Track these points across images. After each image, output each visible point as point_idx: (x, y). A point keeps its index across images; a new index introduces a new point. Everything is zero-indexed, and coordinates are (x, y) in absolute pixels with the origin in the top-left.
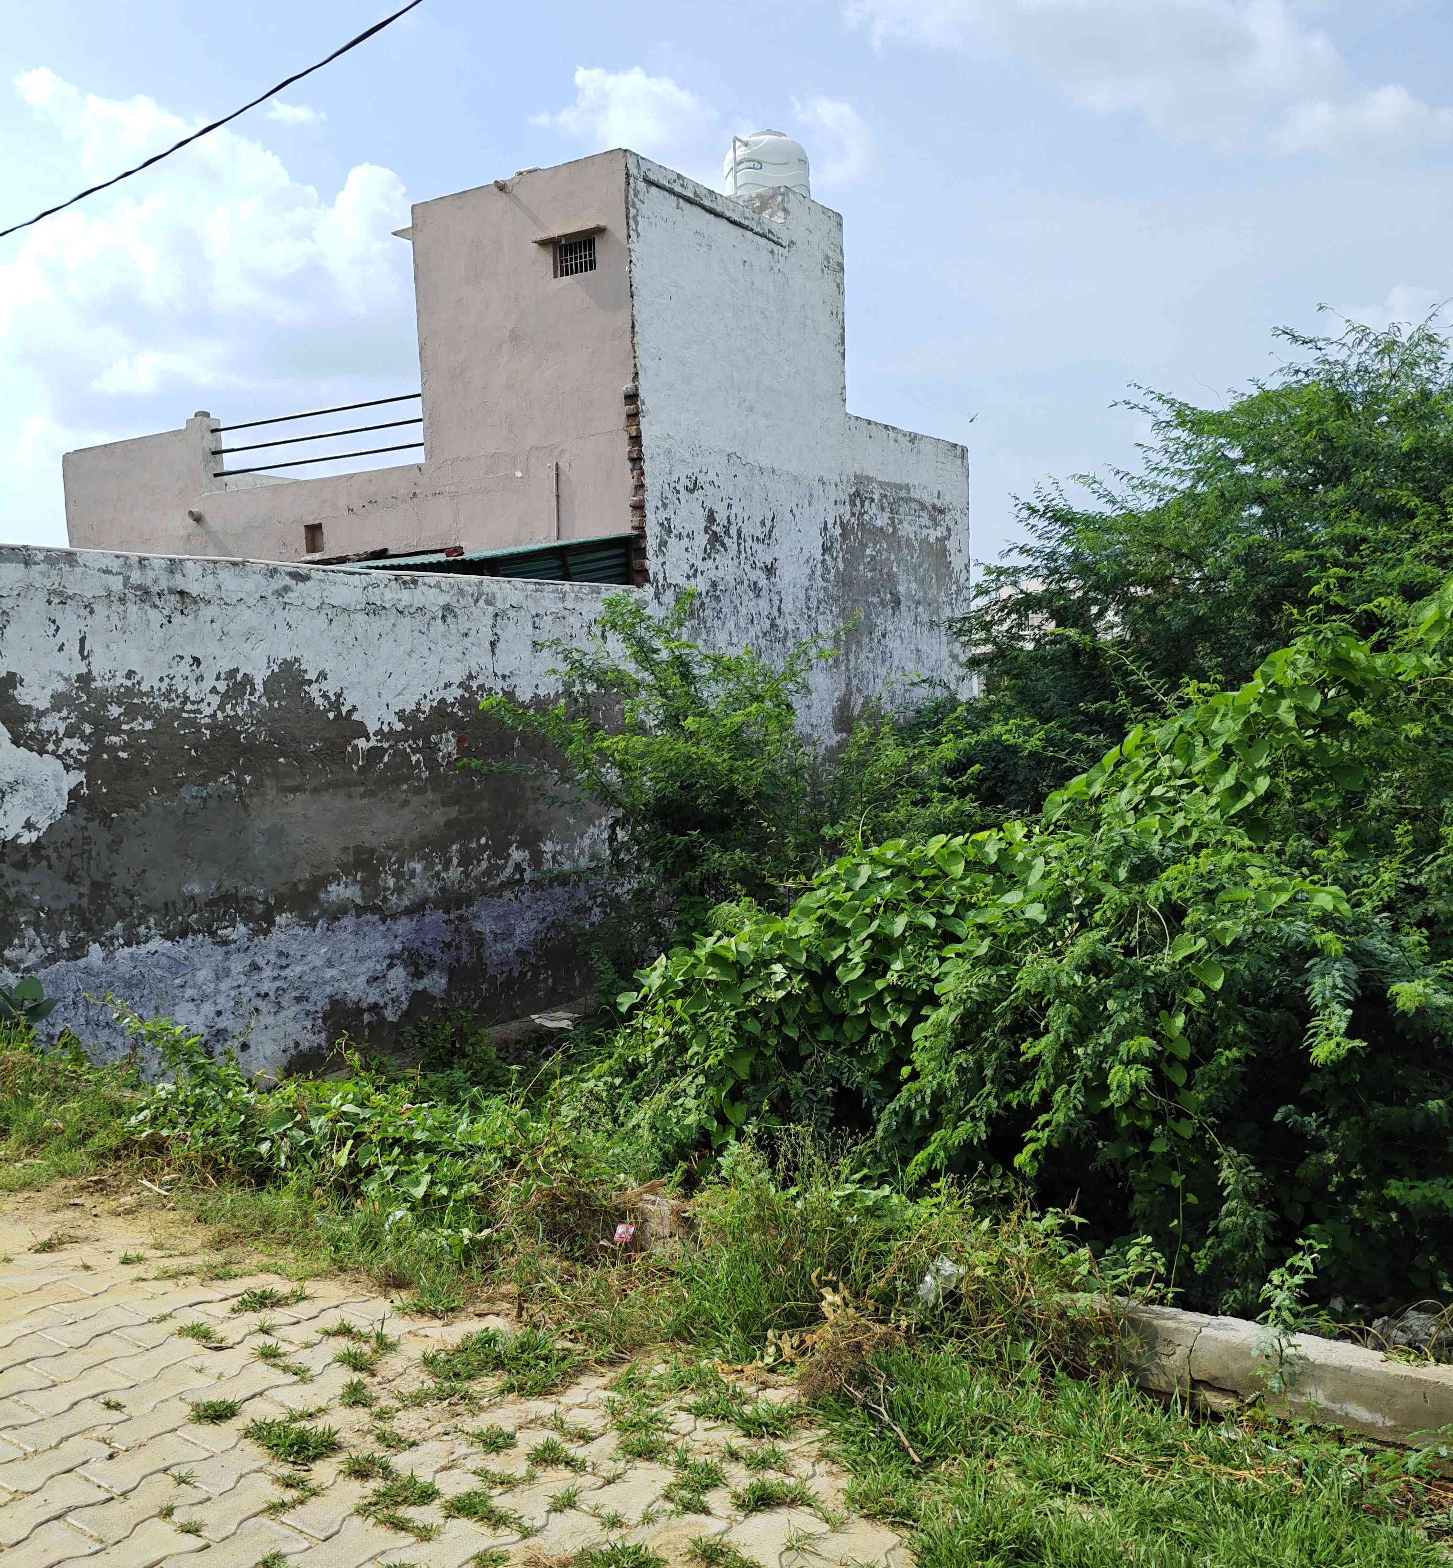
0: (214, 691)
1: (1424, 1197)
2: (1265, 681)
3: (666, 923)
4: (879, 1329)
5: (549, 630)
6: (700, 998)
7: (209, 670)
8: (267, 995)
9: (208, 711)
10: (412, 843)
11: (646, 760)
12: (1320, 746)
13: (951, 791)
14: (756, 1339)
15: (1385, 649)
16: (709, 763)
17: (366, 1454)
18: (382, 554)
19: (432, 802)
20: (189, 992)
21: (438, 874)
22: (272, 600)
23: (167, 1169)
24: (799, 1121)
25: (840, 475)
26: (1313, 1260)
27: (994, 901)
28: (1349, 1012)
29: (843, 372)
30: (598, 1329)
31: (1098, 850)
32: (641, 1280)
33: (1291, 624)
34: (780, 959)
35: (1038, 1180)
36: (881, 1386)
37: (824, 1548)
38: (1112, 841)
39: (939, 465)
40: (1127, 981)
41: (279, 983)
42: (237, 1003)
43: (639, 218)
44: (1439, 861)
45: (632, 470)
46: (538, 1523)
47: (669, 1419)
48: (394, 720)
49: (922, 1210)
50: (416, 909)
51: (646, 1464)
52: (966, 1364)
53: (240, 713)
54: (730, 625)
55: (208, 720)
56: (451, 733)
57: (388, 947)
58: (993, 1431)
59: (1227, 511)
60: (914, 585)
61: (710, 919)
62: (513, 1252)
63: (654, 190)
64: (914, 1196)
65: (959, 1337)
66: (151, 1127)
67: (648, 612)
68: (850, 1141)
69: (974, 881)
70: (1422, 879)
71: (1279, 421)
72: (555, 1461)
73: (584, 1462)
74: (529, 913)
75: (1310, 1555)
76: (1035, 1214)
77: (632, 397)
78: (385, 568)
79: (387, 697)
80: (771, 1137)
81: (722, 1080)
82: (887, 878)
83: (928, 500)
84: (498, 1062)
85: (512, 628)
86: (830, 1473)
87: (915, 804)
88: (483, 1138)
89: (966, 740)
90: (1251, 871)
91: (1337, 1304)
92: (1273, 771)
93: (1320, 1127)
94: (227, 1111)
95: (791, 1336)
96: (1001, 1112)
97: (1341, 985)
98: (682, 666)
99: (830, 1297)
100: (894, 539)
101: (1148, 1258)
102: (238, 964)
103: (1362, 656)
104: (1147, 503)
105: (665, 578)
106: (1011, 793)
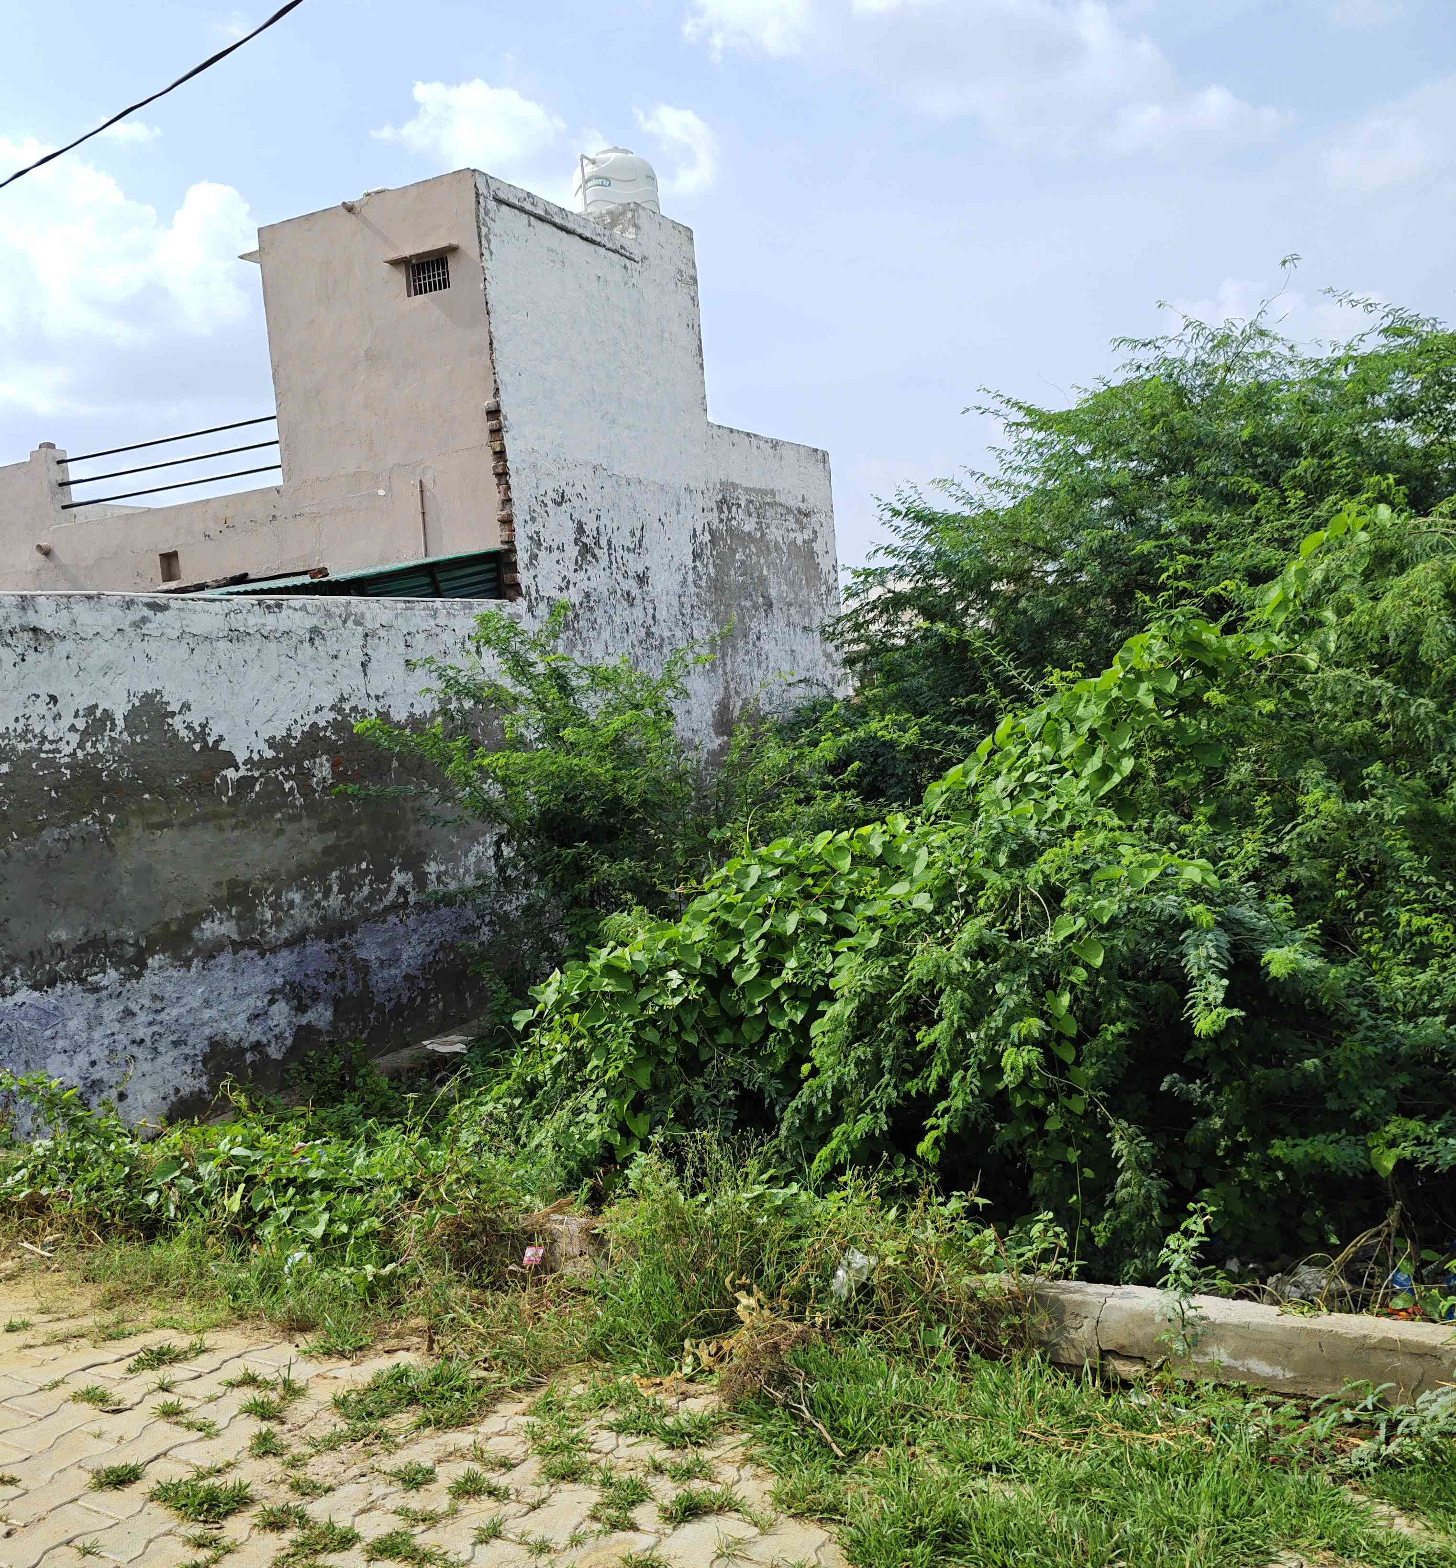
0: (73, 728)
1: (1307, 1154)
2: (1124, 667)
3: (557, 937)
4: (795, 1328)
5: (422, 648)
6: (597, 1011)
7: (66, 707)
8: (142, 1041)
9: (67, 750)
10: (288, 872)
11: (529, 775)
12: (1179, 724)
13: (833, 789)
14: (673, 1351)
15: (1235, 631)
16: (592, 774)
17: (280, 1505)
18: (243, 579)
19: (309, 830)
20: (61, 1044)
21: (317, 904)
22: (130, 632)
23: (48, 1230)
24: (704, 1126)
25: (706, 483)
26: (1206, 1223)
27: (881, 893)
28: (1225, 982)
29: (703, 382)
30: (513, 1355)
31: (979, 837)
32: (553, 1302)
33: (1145, 611)
34: (676, 966)
35: (939, 1168)
36: (800, 1385)
37: (754, 1552)
38: (991, 828)
39: (802, 470)
40: (1013, 965)
41: (155, 1028)
42: (111, 1051)
43: (491, 237)
44: (1298, 829)
45: (498, 485)
46: (464, 1557)
47: (591, 1439)
48: (264, 747)
49: (830, 1205)
50: (297, 940)
51: (571, 1486)
52: (883, 1355)
53: (101, 750)
54: (606, 635)
55: (67, 759)
56: (324, 757)
57: (268, 982)
58: (913, 1419)
59: (1078, 503)
60: (784, 588)
61: (602, 930)
62: (420, 1285)
63: (504, 208)
64: (821, 1192)
65: (874, 1328)
66: (29, 1186)
67: (521, 626)
68: (756, 1142)
69: (861, 876)
70: (1284, 847)
71: (1124, 416)
72: (477, 1492)
73: (507, 1490)
74: (416, 937)
75: (1224, 1510)
76: (941, 1199)
77: (494, 413)
78: (246, 593)
79: (255, 725)
80: (676, 1145)
81: (623, 1092)
82: (777, 877)
83: (792, 503)
84: (390, 1092)
85: (383, 648)
86: (756, 1476)
87: (799, 802)
88: (381, 1171)
89: (844, 737)
90: (1122, 849)
91: (1233, 1265)
92: (1136, 752)
93: (1204, 1094)
94: (110, 1164)
95: (708, 1344)
96: (900, 1102)
97: (1215, 955)
98: (559, 678)
99: (745, 1300)
100: (763, 543)
101: (1050, 1233)
102: (111, 1011)
103: (1213, 638)
104: (1005, 502)
105: (537, 591)
106: (891, 786)
